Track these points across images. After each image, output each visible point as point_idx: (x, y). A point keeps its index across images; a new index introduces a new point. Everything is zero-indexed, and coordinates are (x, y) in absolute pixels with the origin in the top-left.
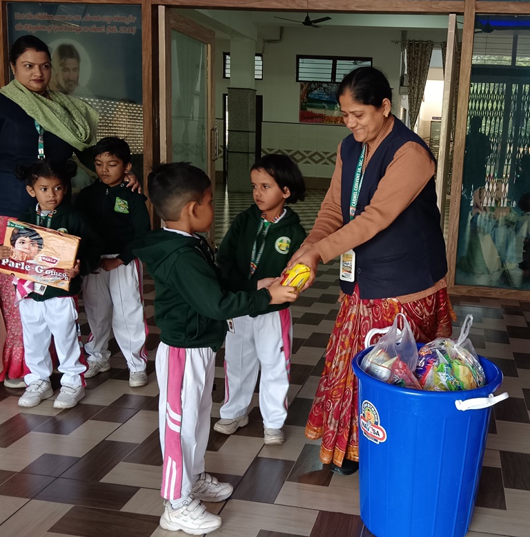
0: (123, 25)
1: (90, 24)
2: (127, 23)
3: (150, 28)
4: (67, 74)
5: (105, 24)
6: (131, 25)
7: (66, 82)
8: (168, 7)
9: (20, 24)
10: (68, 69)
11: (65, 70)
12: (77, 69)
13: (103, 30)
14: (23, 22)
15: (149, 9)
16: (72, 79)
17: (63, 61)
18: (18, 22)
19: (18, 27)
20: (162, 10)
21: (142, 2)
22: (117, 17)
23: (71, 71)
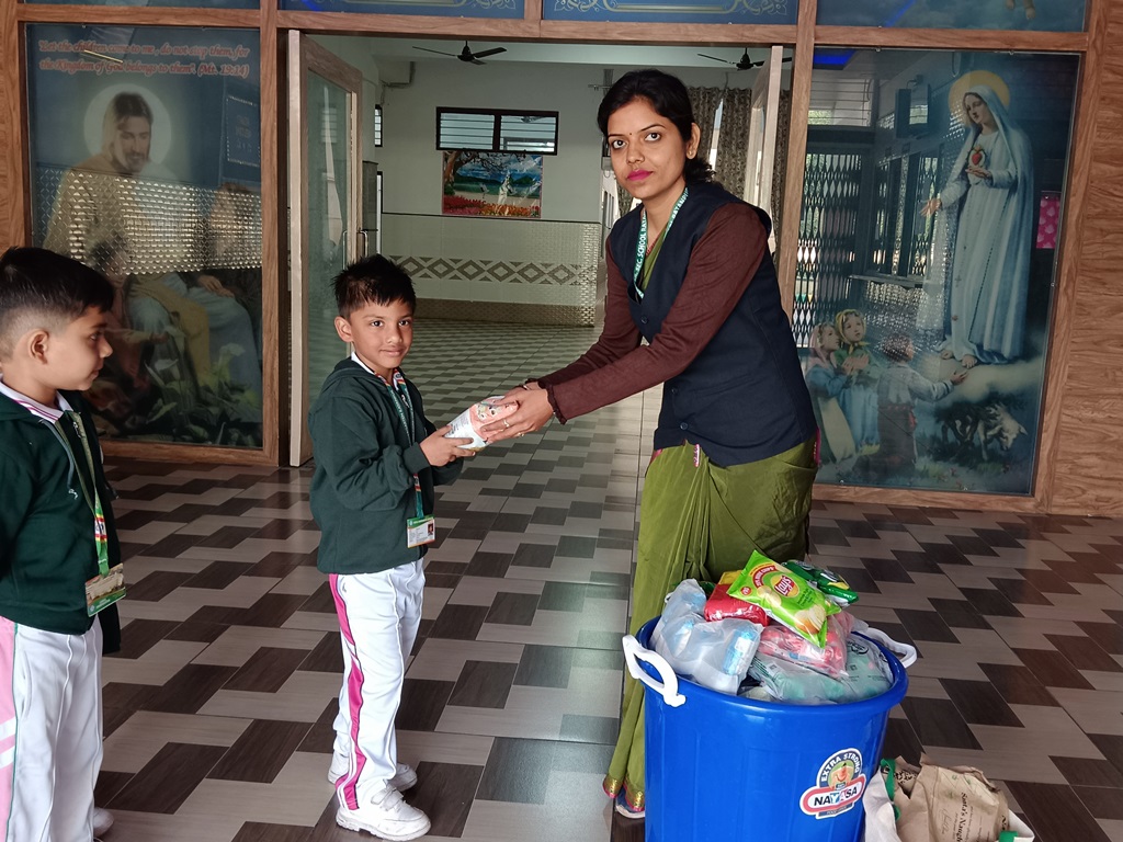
0: (227, 61)
1: (170, 59)
2: (233, 58)
3: (275, 67)
4: (129, 142)
5: (197, 62)
6: (241, 61)
7: (127, 156)
8: (303, 32)
9: (48, 60)
10: (132, 135)
11: (127, 135)
12: (146, 135)
13: (193, 70)
14: (55, 56)
15: (274, 36)
16: (138, 151)
17: (122, 121)
18: (46, 55)
19: (44, 65)
20: (294, 38)
21: (262, 25)
22: (217, 49)
23: (137, 137)
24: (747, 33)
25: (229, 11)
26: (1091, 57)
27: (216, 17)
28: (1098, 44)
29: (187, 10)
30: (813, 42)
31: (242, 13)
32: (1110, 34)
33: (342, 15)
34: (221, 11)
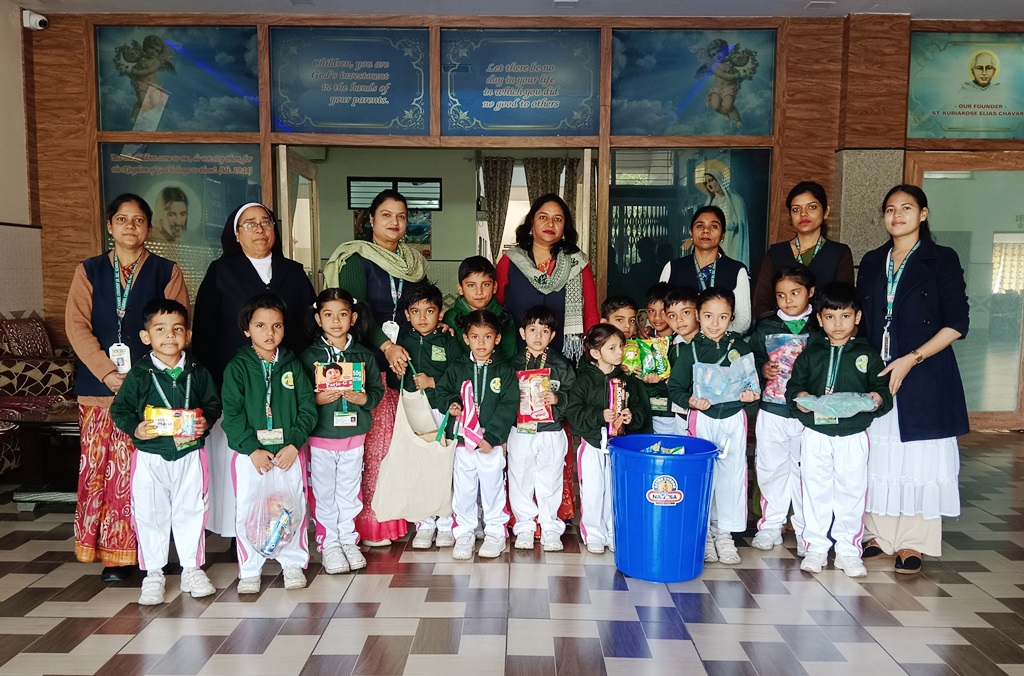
0: (238, 165)
1: (199, 164)
2: (242, 163)
3: (270, 169)
4: (173, 218)
5: (218, 166)
6: (247, 165)
7: (172, 227)
8: (288, 145)
9: (118, 167)
10: (175, 214)
11: (171, 214)
12: (185, 213)
13: (215, 171)
14: (121, 164)
15: (269, 148)
16: (179, 223)
17: (168, 205)
18: (115, 163)
19: (115, 169)
20: (282, 150)
21: (261, 142)
22: (231, 157)
23: (178, 215)
24: (569, 142)
25: (239, 134)
26: (777, 150)
27: (231, 137)
28: (780, 142)
29: (211, 133)
30: (609, 145)
31: (248, 134)
32: (787, 136)
33: (313, 135)
34: (234, 133)
